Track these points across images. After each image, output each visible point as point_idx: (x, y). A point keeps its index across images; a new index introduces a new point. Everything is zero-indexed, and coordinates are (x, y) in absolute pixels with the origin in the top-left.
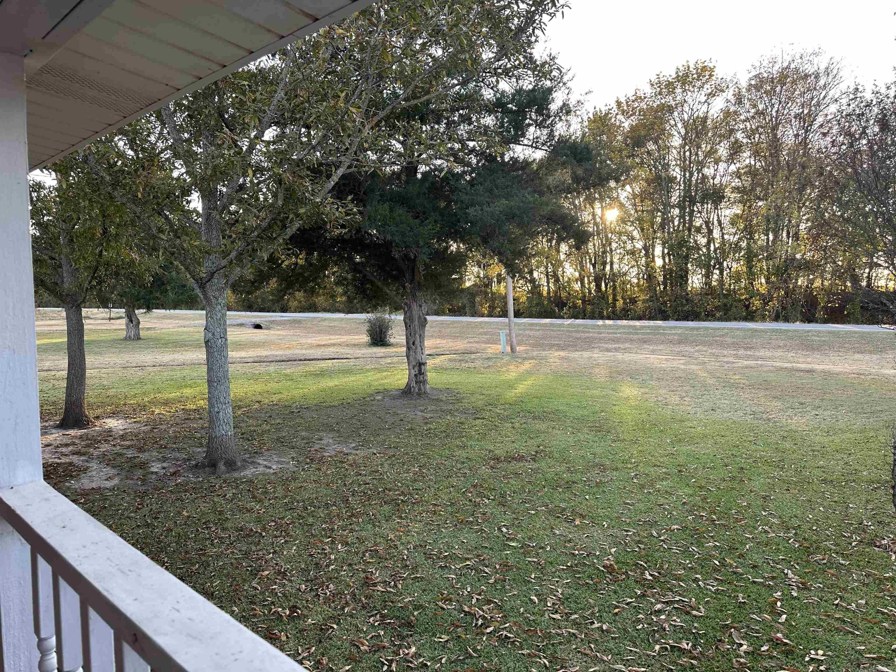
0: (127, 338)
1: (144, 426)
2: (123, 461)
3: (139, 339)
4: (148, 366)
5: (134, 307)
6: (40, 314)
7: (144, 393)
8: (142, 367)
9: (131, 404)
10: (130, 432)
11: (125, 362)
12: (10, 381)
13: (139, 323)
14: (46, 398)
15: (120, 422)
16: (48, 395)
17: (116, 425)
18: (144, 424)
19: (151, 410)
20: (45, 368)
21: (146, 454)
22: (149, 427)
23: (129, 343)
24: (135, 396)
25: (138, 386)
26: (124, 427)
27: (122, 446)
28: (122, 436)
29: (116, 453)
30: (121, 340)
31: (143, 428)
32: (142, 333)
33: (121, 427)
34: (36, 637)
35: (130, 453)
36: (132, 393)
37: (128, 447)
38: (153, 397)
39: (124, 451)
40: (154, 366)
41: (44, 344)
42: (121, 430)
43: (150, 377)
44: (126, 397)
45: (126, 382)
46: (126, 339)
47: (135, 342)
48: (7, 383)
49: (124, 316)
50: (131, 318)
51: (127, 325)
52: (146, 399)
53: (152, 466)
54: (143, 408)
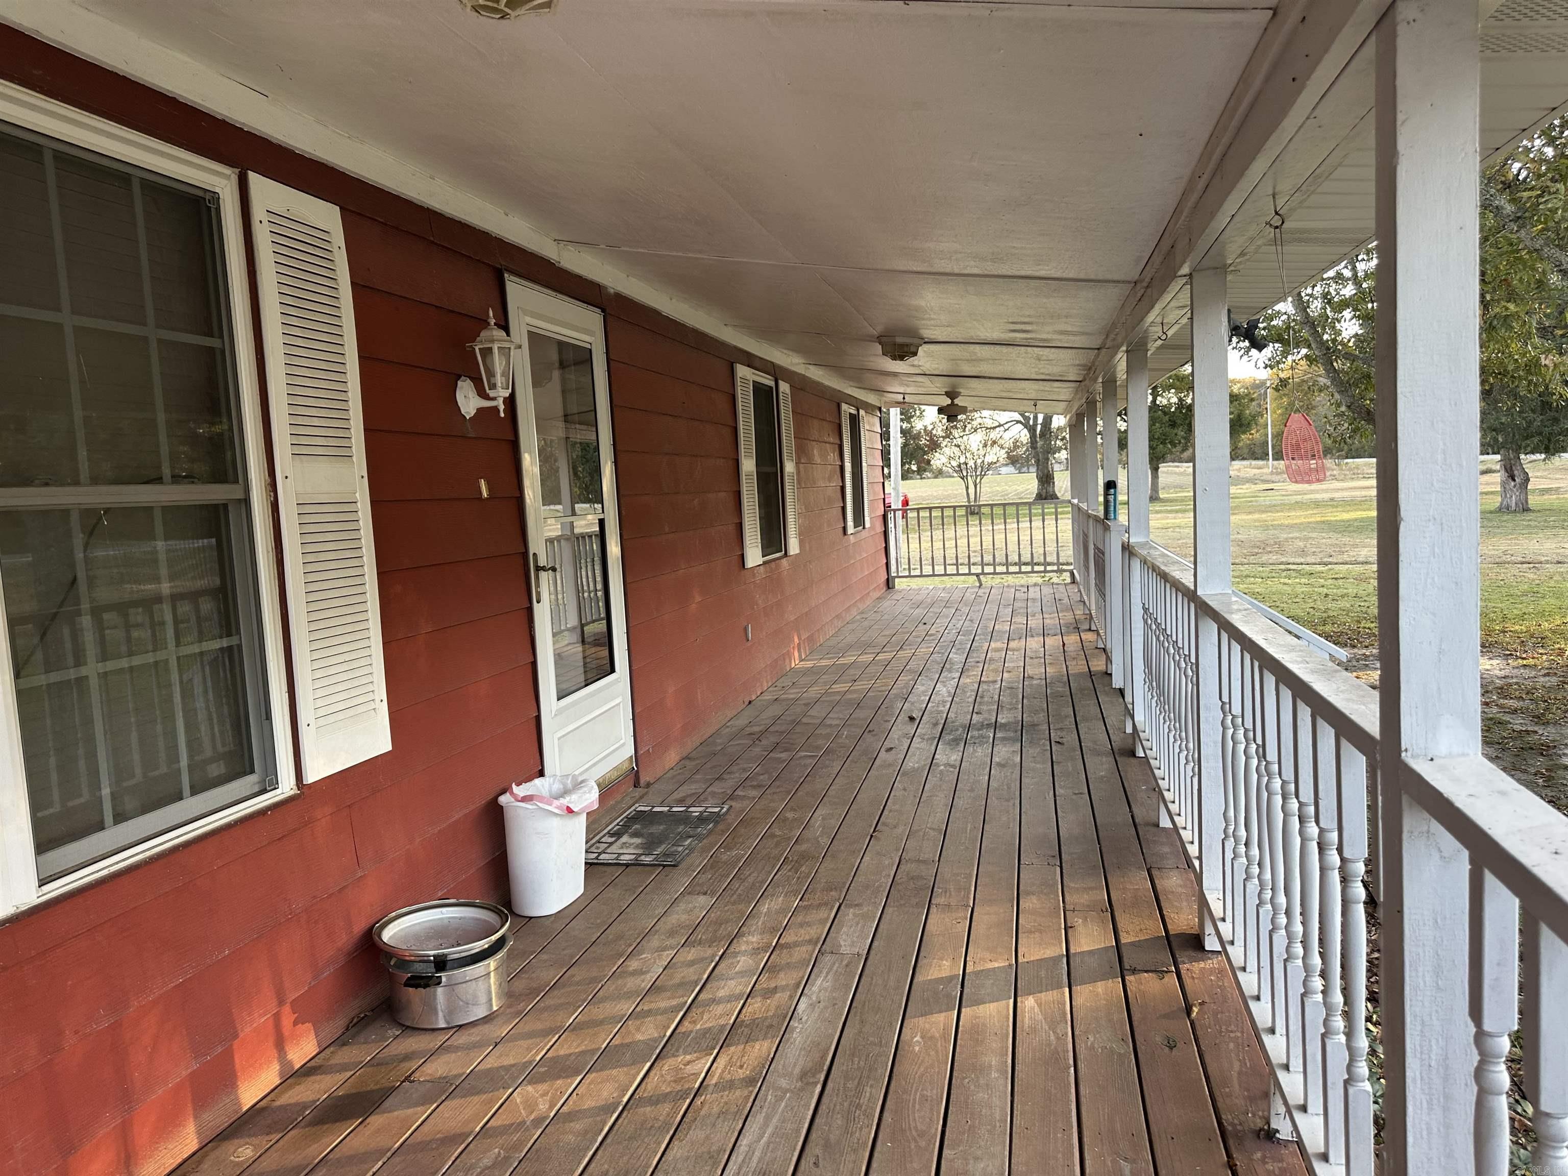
0: (1504, 509)
1: (1545, 675)
2: (1505, 734)
3: (1526, 510)
4: (1547, 562)
5: (1518, 451)
6: (1350, 469)
7: (1542, 614)
8: (1534, 564)
9: (1515, 632)
10: (1517, 683)
11: (1499, 553)
12: (1433, 578)
13: (1527, 480)
14: (1364, 609)
15: (1495, 662)
16: (1366, 604)
17: (1489, 667)
18: (1543, 672)
19: (1557, 646)
20: (1360, 559)
21: (1551, 729)
22: (1554, 680)
23: (1505, 517)
24: (1522, 617)
25: (1529, 598)
26: (1503, 673)
27: (1501, 706)
28: (1502, 688)
29: (1491, 719)
30: (1491, 512)
31: (1542, 679)
32: (1533, 501)
33: (1497, 673)
34: (1472, 1025)
35: (1518, 723)
36: (1515, 612)
37: (1515, 711)
38: (1558, 622)
39: (1507, 718)
40: (1560, 563)
41: (1356, 520)
42: (1498, 678)
43: (1552, 584)
44: (1505, 618)
45: (1503, 590)
46: (1500, 510)
47: (1519, 517)
48: (1429, 581)
49: (1498, 467)
50: (1511, 471)
51: (1503, 484)
52: (1546, 625)
53: (1564, 754)
54: (1542, 641)
